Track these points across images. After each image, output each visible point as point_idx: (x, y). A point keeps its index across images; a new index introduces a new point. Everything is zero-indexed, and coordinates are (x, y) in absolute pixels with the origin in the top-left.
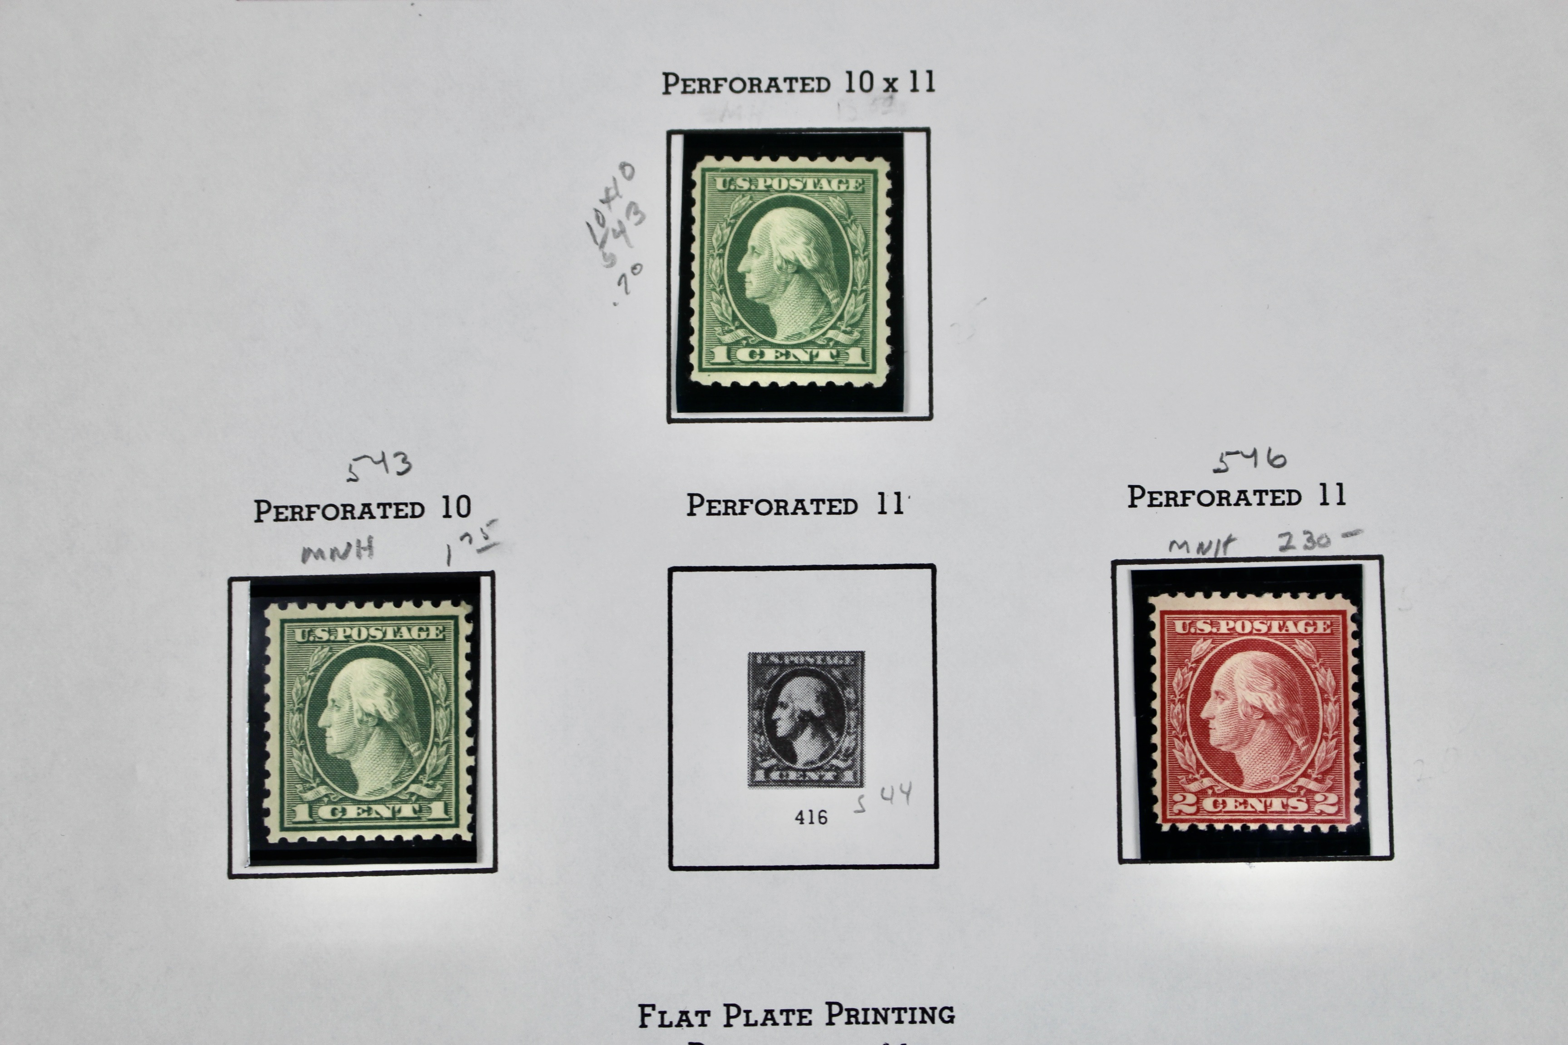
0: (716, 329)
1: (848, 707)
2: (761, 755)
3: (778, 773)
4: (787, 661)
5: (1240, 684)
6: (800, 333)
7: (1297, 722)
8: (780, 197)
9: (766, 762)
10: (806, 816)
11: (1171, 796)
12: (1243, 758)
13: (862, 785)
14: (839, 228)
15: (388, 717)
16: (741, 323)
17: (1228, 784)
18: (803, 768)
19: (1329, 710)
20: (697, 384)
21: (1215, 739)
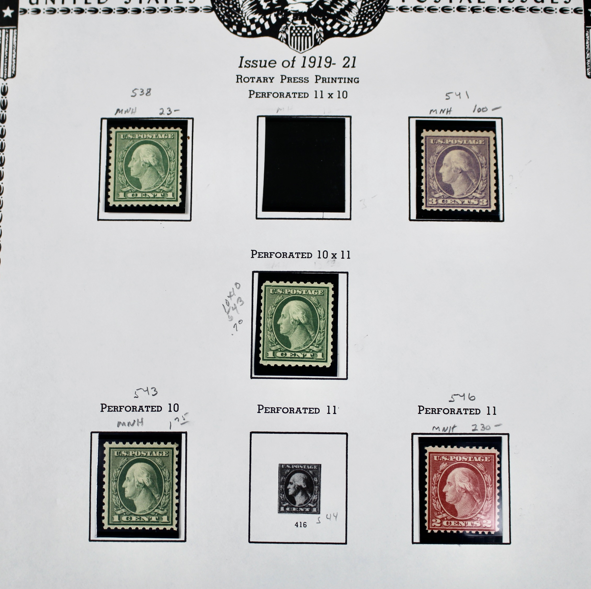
0: (269, 345)
1: (315, 485)
2: (283, 501)
3: (289, 508)
4: (293, 467)
5: (457, 479)
6: (300, 347)
7: (477, 494)
8: (293, 296)
9: (285, 504)
10: (299, 524)
11: (431, 520)
12: (458, 507)
13: (319, 513)
14: (314, 308)
15: (148, 485)
16: (278, 343)
17: (452, 516)
18: (298, 507)
19: (489, 490)
20: (262, 365)
21: (448, 499)
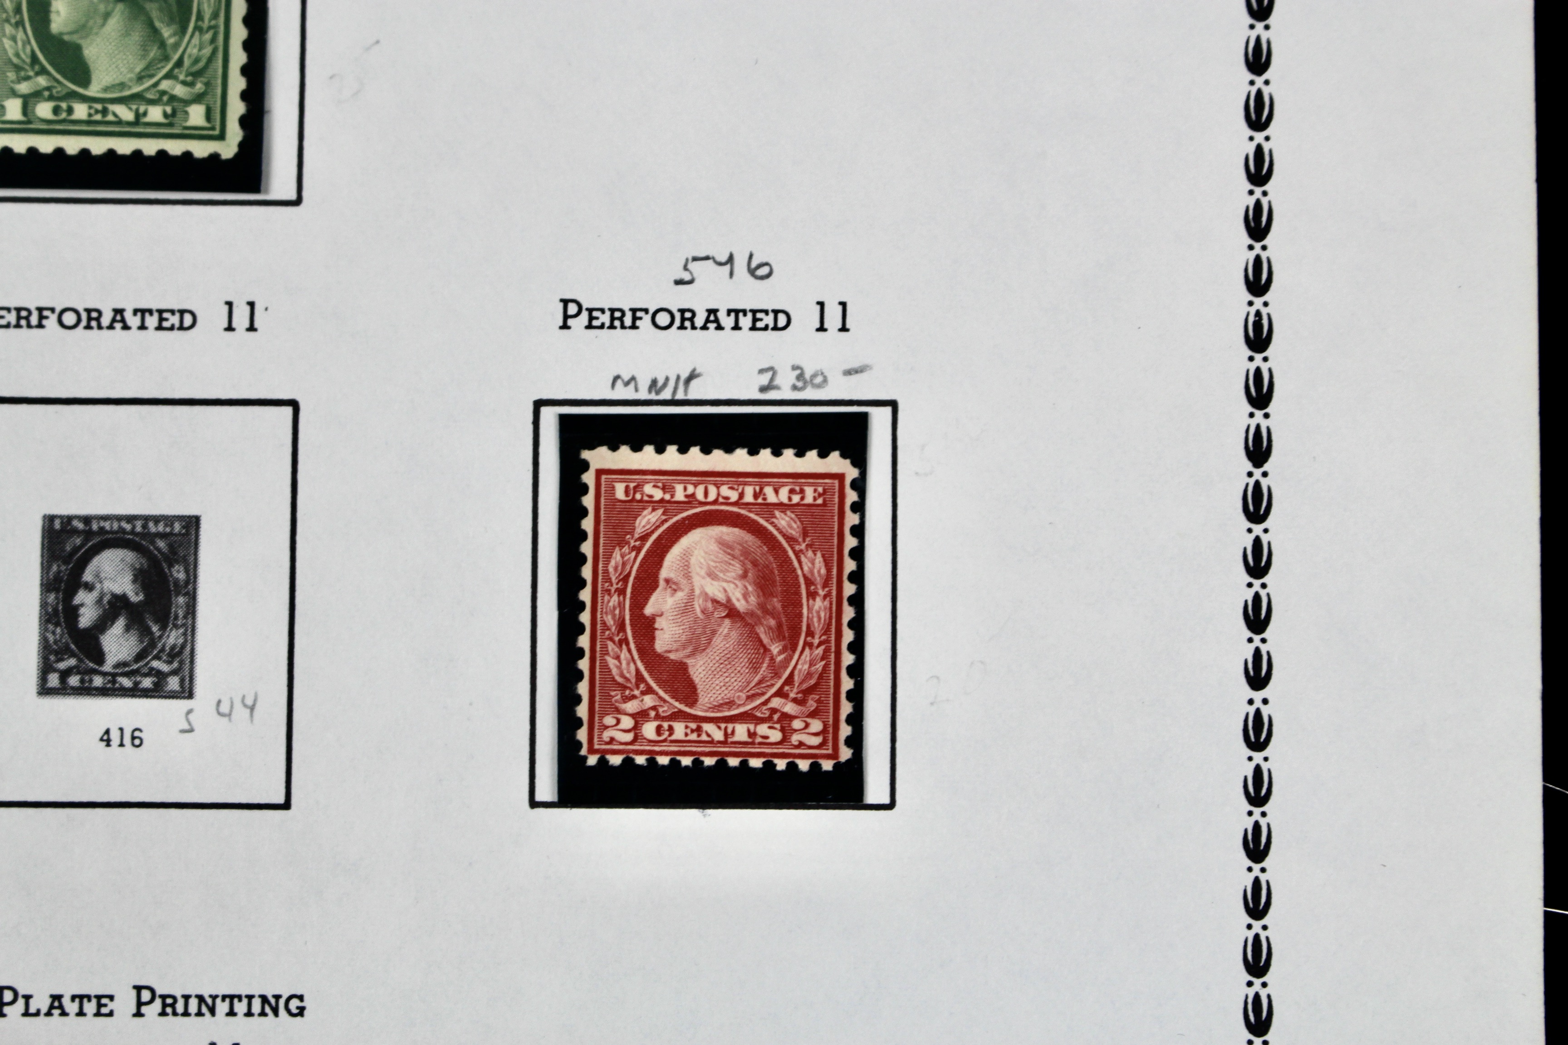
0: (9, 74)
1: (175, 591)
2: (56, 653)
3: (78, 677)
4: (95, 527)
5: (698, 569)
6: (122, 83)
7: (772, 622)
9: (63, 663)
10: (115, 736)
11: (601, 719)
12: (699, 670)
13: (190, 696)
16: (43, 67)
17: (677, 704)
18: (112, 671)
19: (816, 607)
21: (662, 643)
